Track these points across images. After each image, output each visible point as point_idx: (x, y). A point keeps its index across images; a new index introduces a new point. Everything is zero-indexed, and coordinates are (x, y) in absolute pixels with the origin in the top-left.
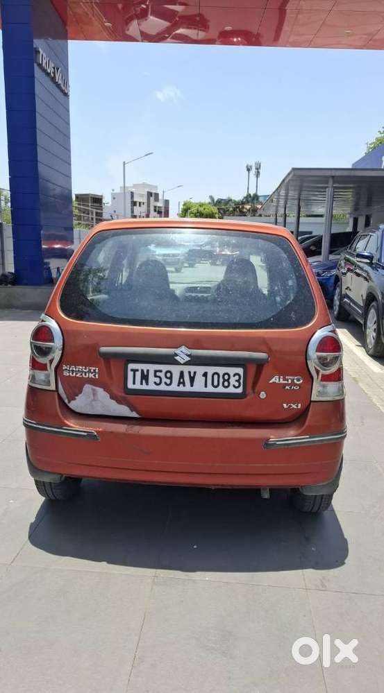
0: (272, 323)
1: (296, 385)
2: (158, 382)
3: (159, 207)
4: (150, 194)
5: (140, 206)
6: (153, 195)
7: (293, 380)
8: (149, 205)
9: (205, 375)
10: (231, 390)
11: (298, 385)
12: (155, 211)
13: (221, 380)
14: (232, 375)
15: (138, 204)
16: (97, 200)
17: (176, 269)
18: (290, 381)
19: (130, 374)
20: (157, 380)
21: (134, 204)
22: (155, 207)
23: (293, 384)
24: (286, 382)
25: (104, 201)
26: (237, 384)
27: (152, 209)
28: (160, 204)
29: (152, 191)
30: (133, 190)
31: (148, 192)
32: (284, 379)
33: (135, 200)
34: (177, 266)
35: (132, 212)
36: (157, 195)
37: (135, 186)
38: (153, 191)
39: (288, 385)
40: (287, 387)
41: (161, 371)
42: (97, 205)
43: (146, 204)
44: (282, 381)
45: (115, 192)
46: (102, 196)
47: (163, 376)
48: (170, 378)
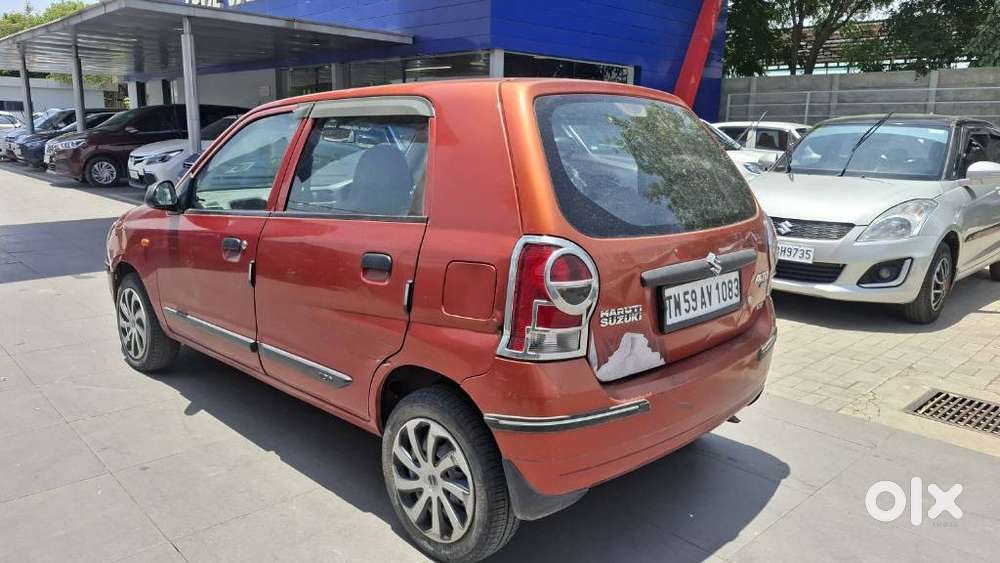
2: (688, 308)
9: (717, 287)
10: (734, 300)
13: (728, 290)
14: (733, 281)
20: (687, 305)
41: (688, 293)
47: (690, 299)
48: (695, 300)
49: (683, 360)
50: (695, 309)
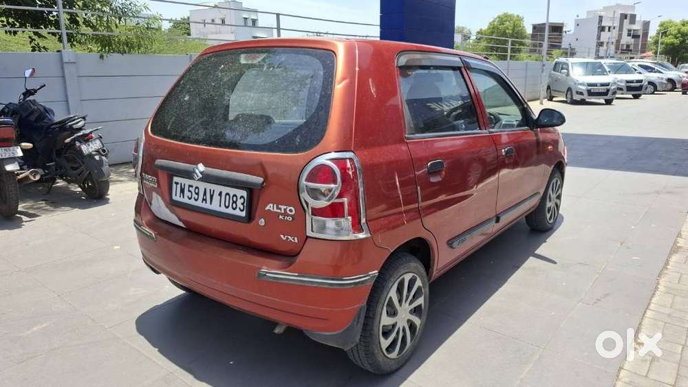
0: (275, 146)
1: (288, 215)
2: (190, 196)
3: (634, 30)
4: (624, 16)
5: (609, 31)
6: (628, 17)
7: (285, 210)
8: (621, 29)
9: (220, 194)
10: (237, 212)
11: (291, 216)
12: (629, 35)
13: (231, 201)
14: (239, 197)
15: (607, 29)
16: (557, 29)
17: (606, 100)
18: (283, 211)
19: (174, 185)
20: (189, 194)
21: (602, 29)
22: (629, 31)
23: (285, 214)
24: (279, 211)
25: (564, 29)
26: (242, 208)
27: (625, 33)
28: (637, 27)
29: (626, 13)
30: (602, 14)
31: (621, 14)
32: (278, 208)
33: (603, 24)
34: (608, 97)
35: (599, 37)
36: (633, 17)
37: (606, 9)
38: (629, 12)
39: (282, 214)
40: (281, 217)
41: (192, 186)
42: (555, 33)
43: (617, 29)
44: (275, 210)
45: (579, 18)
46: (563, 24)
47: (193, 191)
48: (197, 194)
49: (205, 235)
50: (196, 200)
